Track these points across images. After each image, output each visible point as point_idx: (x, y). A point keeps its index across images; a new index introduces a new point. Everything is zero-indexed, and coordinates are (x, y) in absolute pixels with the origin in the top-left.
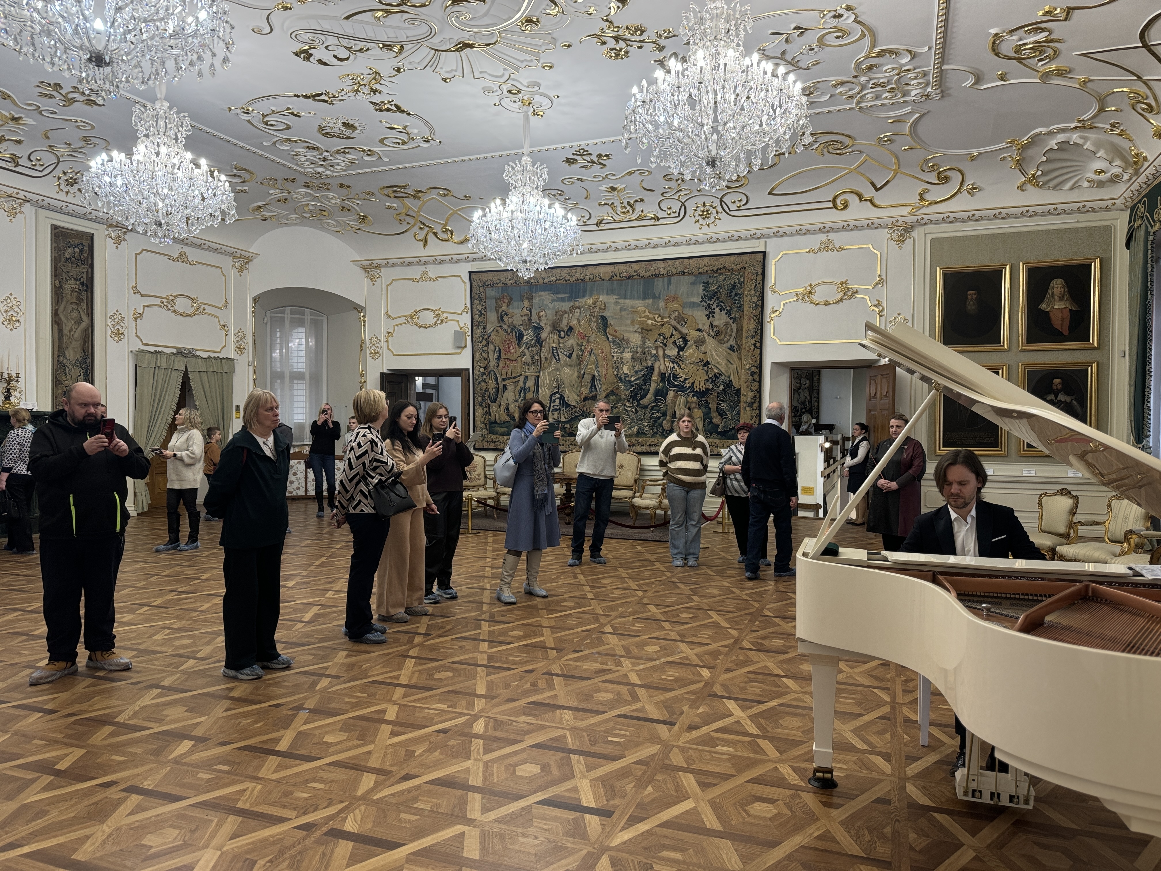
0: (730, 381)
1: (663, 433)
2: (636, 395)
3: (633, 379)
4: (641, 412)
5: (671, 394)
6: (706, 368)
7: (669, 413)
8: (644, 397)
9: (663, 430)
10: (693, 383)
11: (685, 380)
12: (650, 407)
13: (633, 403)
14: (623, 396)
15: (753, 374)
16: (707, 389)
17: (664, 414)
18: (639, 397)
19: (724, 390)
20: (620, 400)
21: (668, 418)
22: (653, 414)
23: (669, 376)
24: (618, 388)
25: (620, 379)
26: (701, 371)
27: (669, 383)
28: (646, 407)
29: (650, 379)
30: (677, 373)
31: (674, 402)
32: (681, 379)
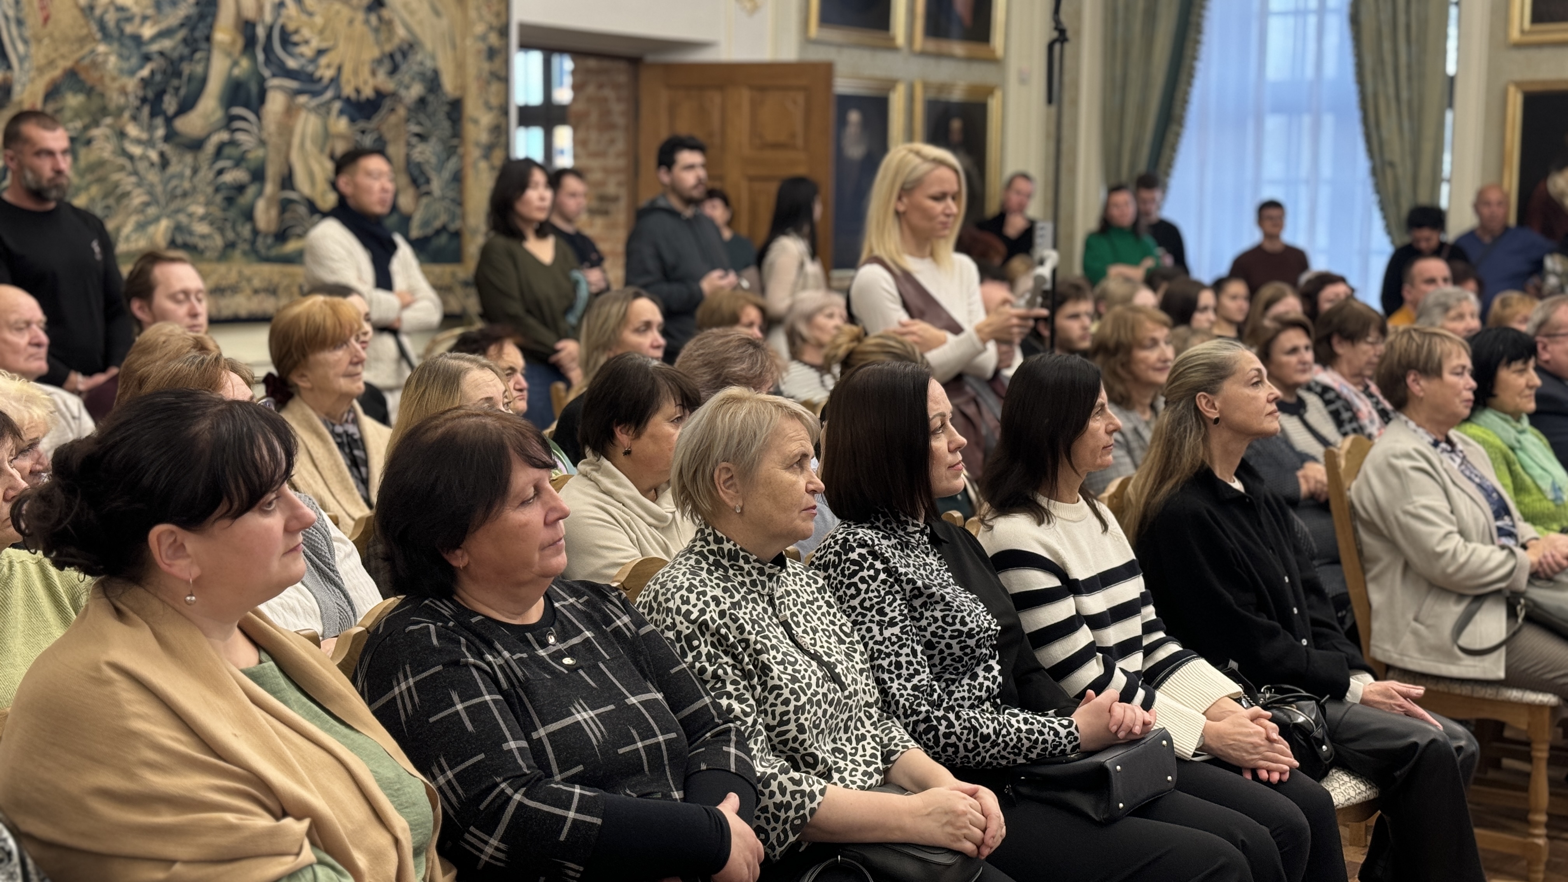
0: (436, 73)
1: (253, 243)
2: (159, 96)
3: (147, 31)
4: (181, 164)
5: (275, 103)
6: (373, 19)
7: (272, 171)
8: (186, 106)
9: (255, 232)
10: (339, 69)
11: (320, 52)
12: (210, 147)
13: (151, 128)
14: (115, 99)
15: (491, 53)
16: (380, 96)
17: (258, 175)
18: (170, 104)
19: (422, 102)
20: (104, 111)
21: (270, 188)
22: (220, 172)
23: (269, 37)
24: (94, 65)
25: (102, 26)
26: (358, 25)
27: (268, 61)
28: (196, 145)
29: (208, 39)
30: (291, 27)
31: (286, 131)
32: (307, 51)
